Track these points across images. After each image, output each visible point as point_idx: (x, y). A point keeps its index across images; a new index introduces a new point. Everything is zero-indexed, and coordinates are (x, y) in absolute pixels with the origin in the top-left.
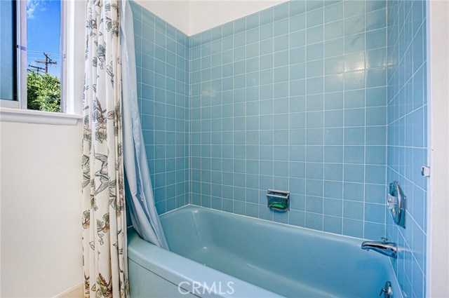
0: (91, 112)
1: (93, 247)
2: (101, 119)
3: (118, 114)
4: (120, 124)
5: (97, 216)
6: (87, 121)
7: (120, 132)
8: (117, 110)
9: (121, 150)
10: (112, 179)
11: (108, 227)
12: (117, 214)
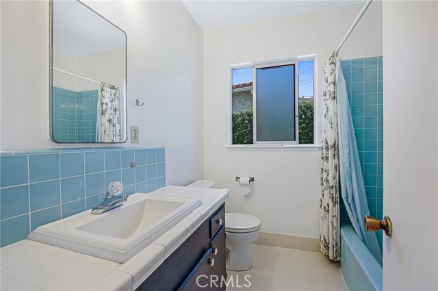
0: (324, 145)
1: (323, 219)
2: (327, 149)
3: (335, 146)
4: (336, 152)
5: (325, 204)
6: (322, 149)
7: (336, 157)
8: (334, 145)
9: (337, 168)
10: (331, 184)
11: (328, 211)
12: (334, 205)
